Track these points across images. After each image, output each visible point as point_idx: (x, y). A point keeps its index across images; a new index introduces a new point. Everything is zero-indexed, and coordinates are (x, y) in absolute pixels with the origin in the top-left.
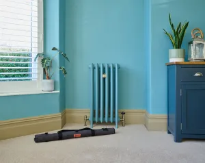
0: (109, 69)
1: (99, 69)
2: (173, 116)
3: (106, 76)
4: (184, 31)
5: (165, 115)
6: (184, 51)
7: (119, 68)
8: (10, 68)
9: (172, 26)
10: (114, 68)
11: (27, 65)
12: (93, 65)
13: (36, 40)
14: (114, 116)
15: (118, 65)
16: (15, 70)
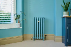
0: (40, 19)
1: (37, 19)
2: (65, 36)
3: (39, 22)
4: (69, 5)
5: (61, 36)
6: (69, 12)
7: (44, 19)
8: (3, 19)
9: (64, 3)
10: (42, 19)
11: (9, 18)
12: (34, 18)
13: (13, 8)
14: (42, 37)
15: (44, 18)
16: (5, 20)
